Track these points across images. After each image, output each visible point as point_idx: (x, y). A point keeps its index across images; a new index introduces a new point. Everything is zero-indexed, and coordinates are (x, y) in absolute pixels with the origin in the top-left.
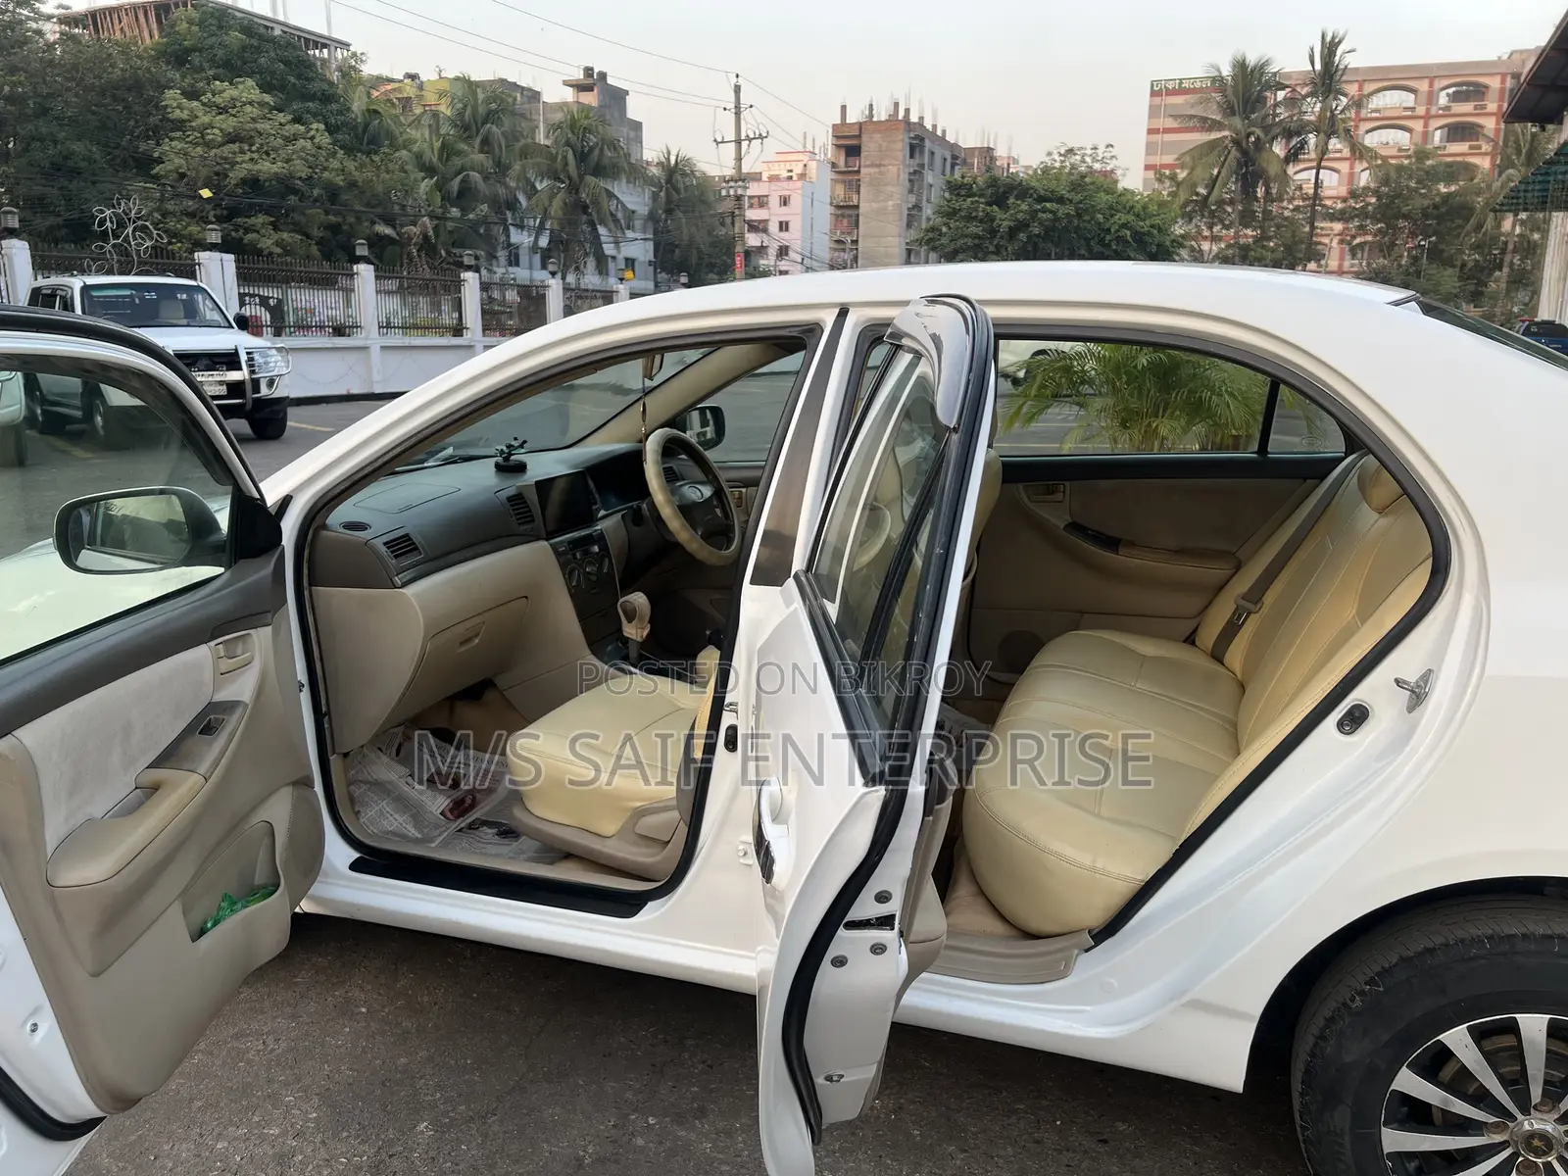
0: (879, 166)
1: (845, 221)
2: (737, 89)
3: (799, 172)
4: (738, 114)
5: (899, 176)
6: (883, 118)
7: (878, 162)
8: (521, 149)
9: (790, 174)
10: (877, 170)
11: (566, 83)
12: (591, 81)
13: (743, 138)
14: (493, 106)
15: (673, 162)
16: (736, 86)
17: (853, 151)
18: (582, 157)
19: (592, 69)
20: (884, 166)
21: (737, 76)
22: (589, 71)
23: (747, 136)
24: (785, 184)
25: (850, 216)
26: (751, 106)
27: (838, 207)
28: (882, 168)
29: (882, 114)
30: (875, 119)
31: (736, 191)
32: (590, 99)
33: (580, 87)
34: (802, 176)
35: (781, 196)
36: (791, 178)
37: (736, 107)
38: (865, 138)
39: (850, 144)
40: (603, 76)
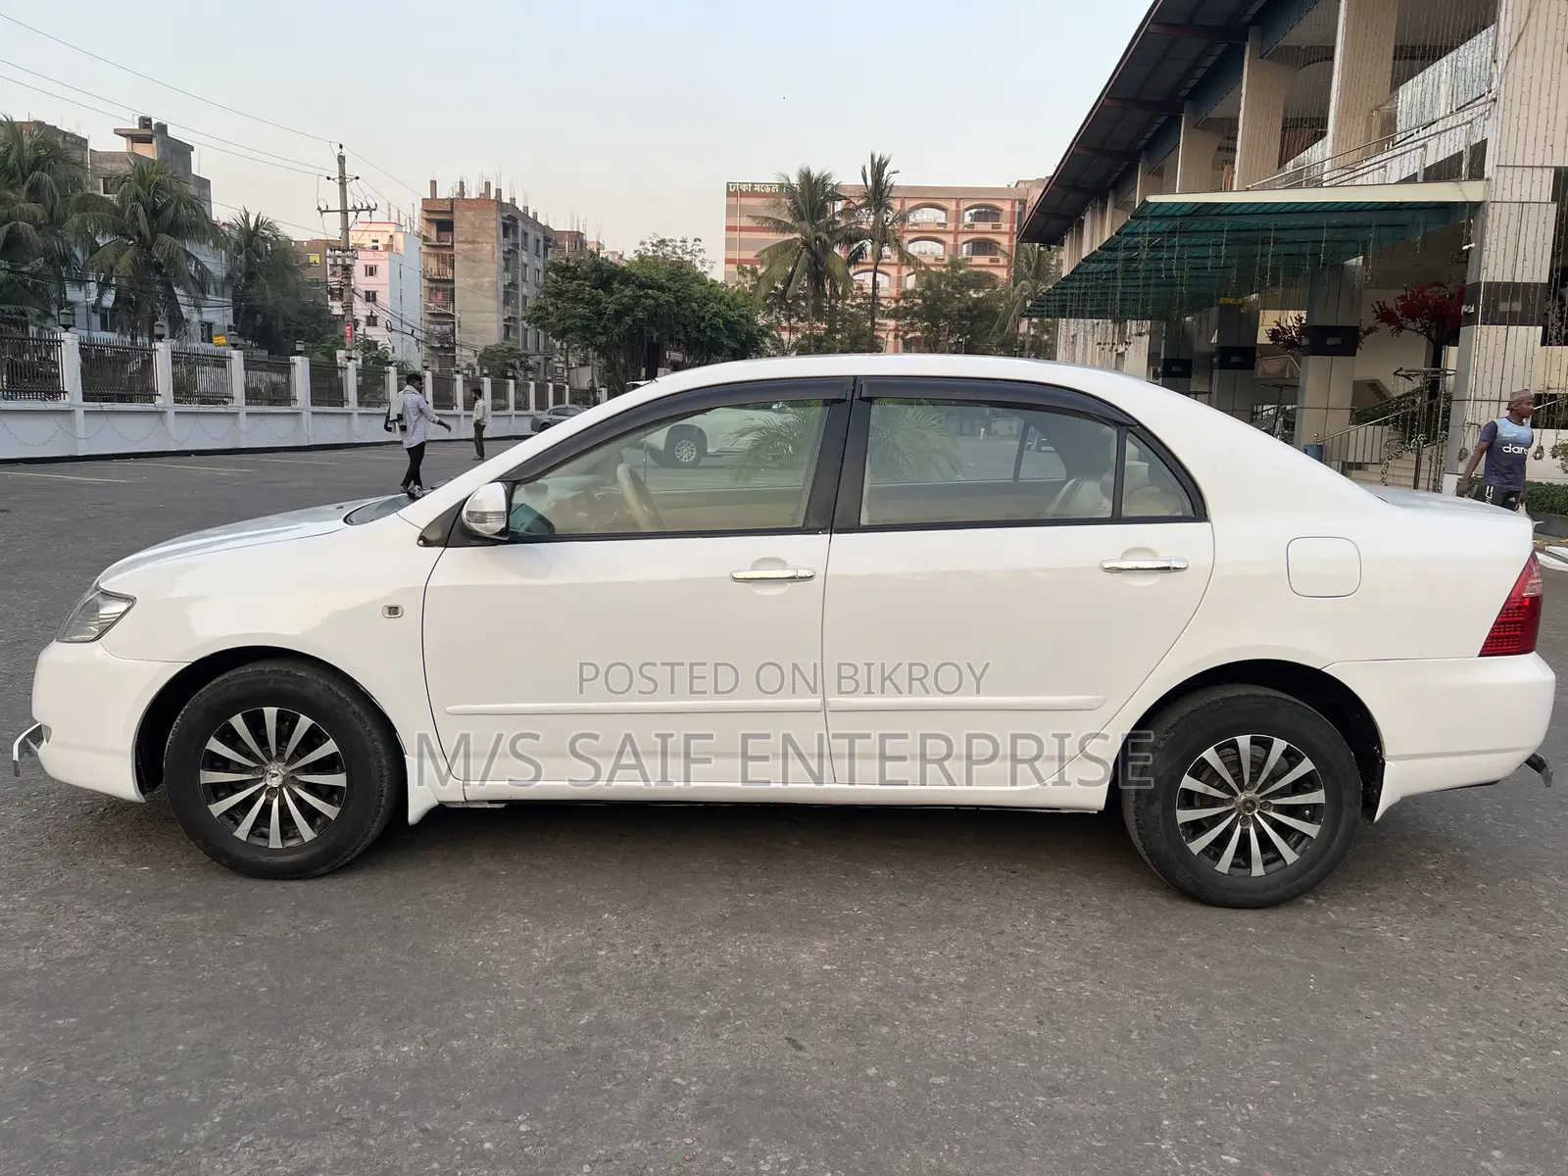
0: (473, 242)
1: (440, 295)
2: (341, 160)
3: (386, 243)
4: (343, 184)
5: (494, 253)
6: (474, 195)
7: (470, 239)
8: (79, 200)
9: (375, 244)
10: (470, 246)
11: (118, 132)
12: (148, 131)
13: (349, 208)
14: (43, 152)
15: (252, 225)
16: (340, 156)
17: (445, 226)
18: (154, 213)
19: (150, 120)
20: (478, 243)
21: (341, 146)
22: (145, 122)
23: (355, 207)
24: (370, 255)
25: (445, 290)
26: (357, 178)
27: (431, 280)
28: (476, 245)
29: (473, 192)
30: (466, 197)
31: (344, 261)
32: (148, 151)
33: (135, 138)
34: (389, 247)
35: (366, 266)
36: (377, 248)
37: (340, 177)
38: (456, 213)
39: (442, 219)
40: (162, 128)
